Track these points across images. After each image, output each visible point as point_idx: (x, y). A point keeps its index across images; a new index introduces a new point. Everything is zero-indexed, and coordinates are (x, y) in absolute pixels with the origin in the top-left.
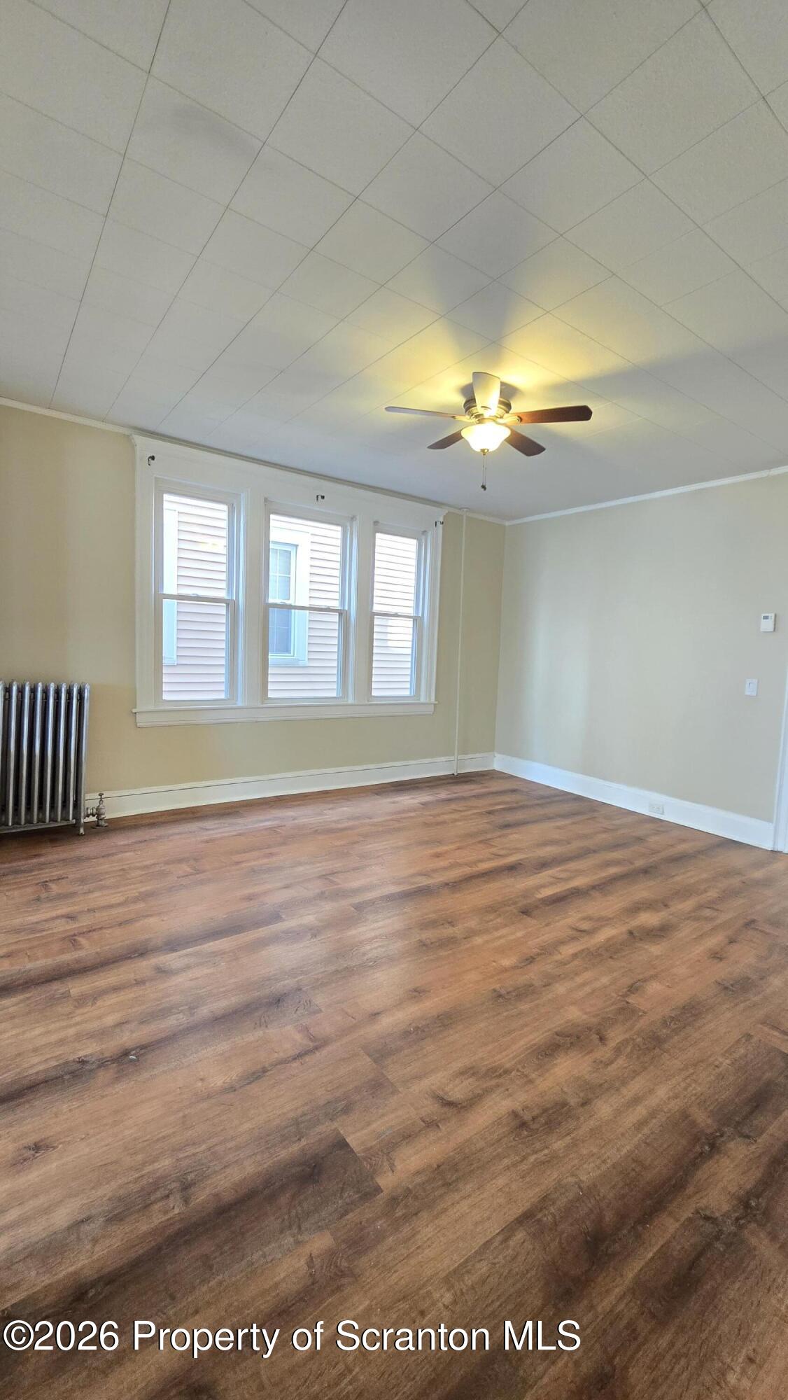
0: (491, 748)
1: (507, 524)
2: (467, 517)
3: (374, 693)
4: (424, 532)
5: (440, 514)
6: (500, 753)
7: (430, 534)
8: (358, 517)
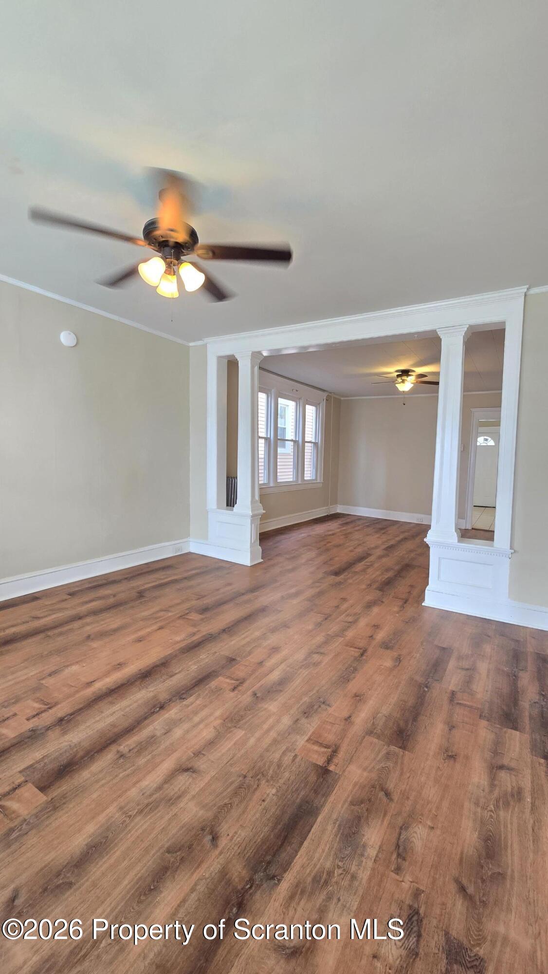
0: (335, 502)
1: (342, 399)
2: (334, 397)
3: (305, 478)
4: (319, 404)
5: (325, 395)
6: (340, 504)
7: (321, 404)
8: (302, 398)
